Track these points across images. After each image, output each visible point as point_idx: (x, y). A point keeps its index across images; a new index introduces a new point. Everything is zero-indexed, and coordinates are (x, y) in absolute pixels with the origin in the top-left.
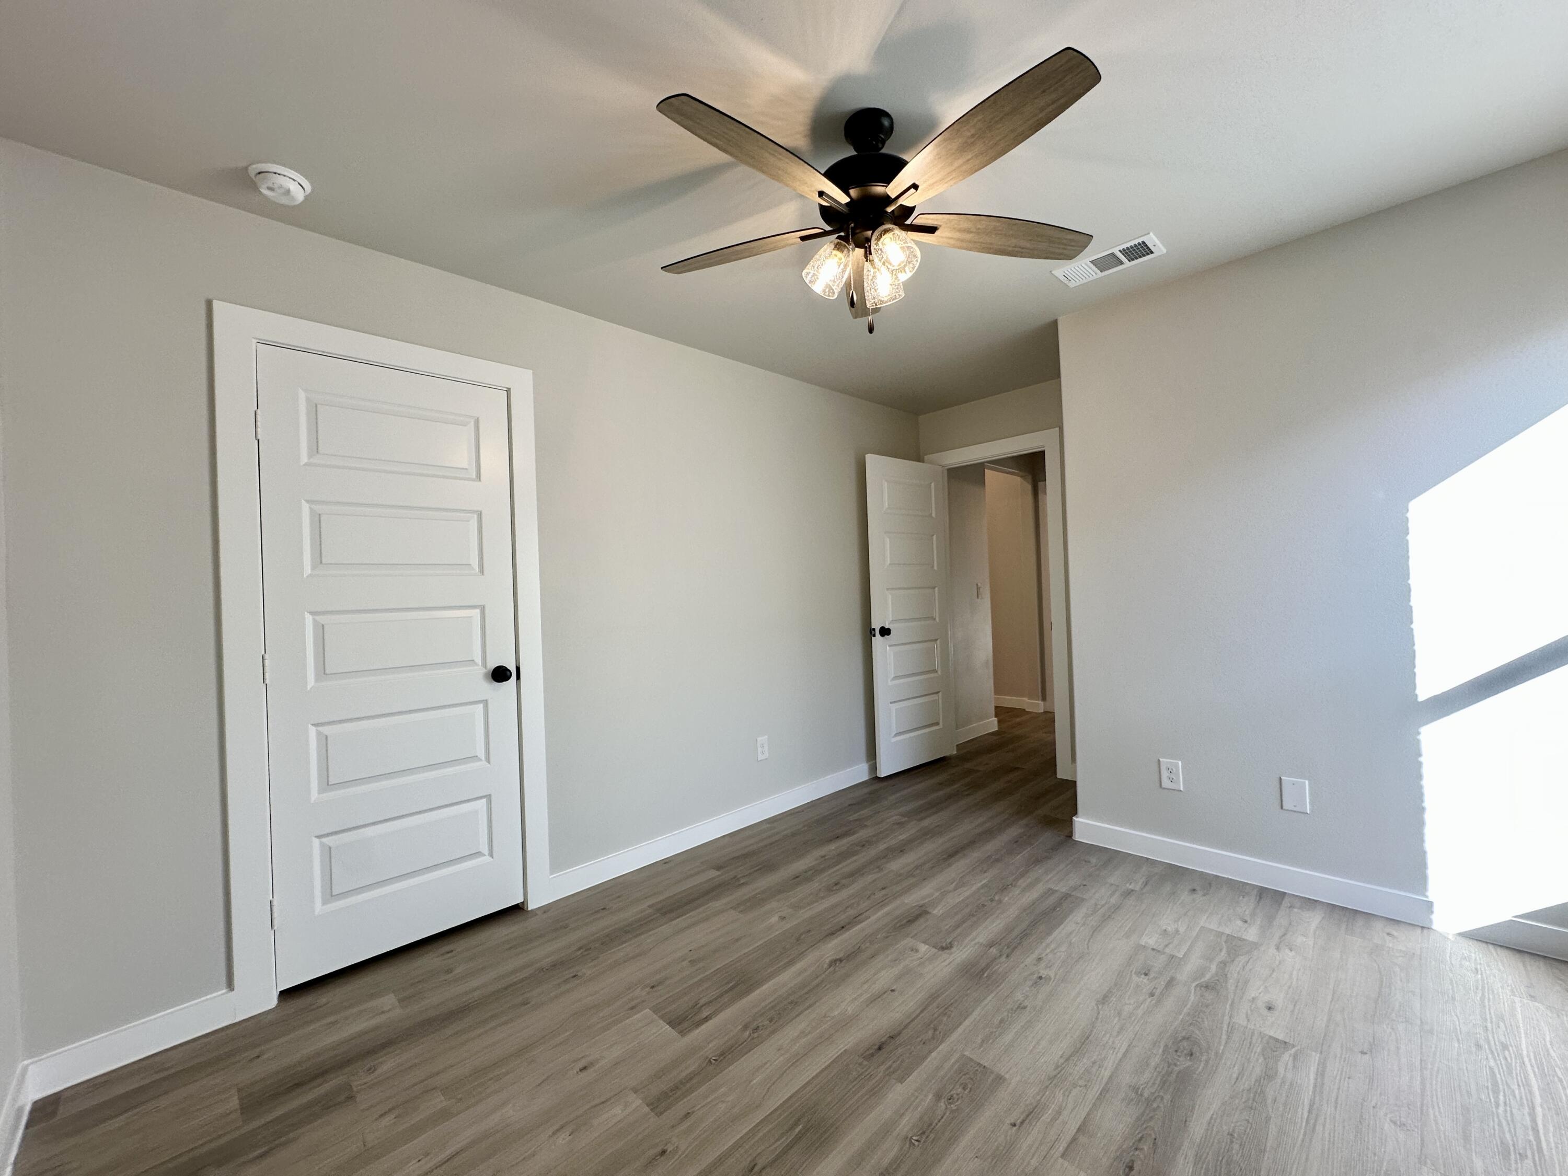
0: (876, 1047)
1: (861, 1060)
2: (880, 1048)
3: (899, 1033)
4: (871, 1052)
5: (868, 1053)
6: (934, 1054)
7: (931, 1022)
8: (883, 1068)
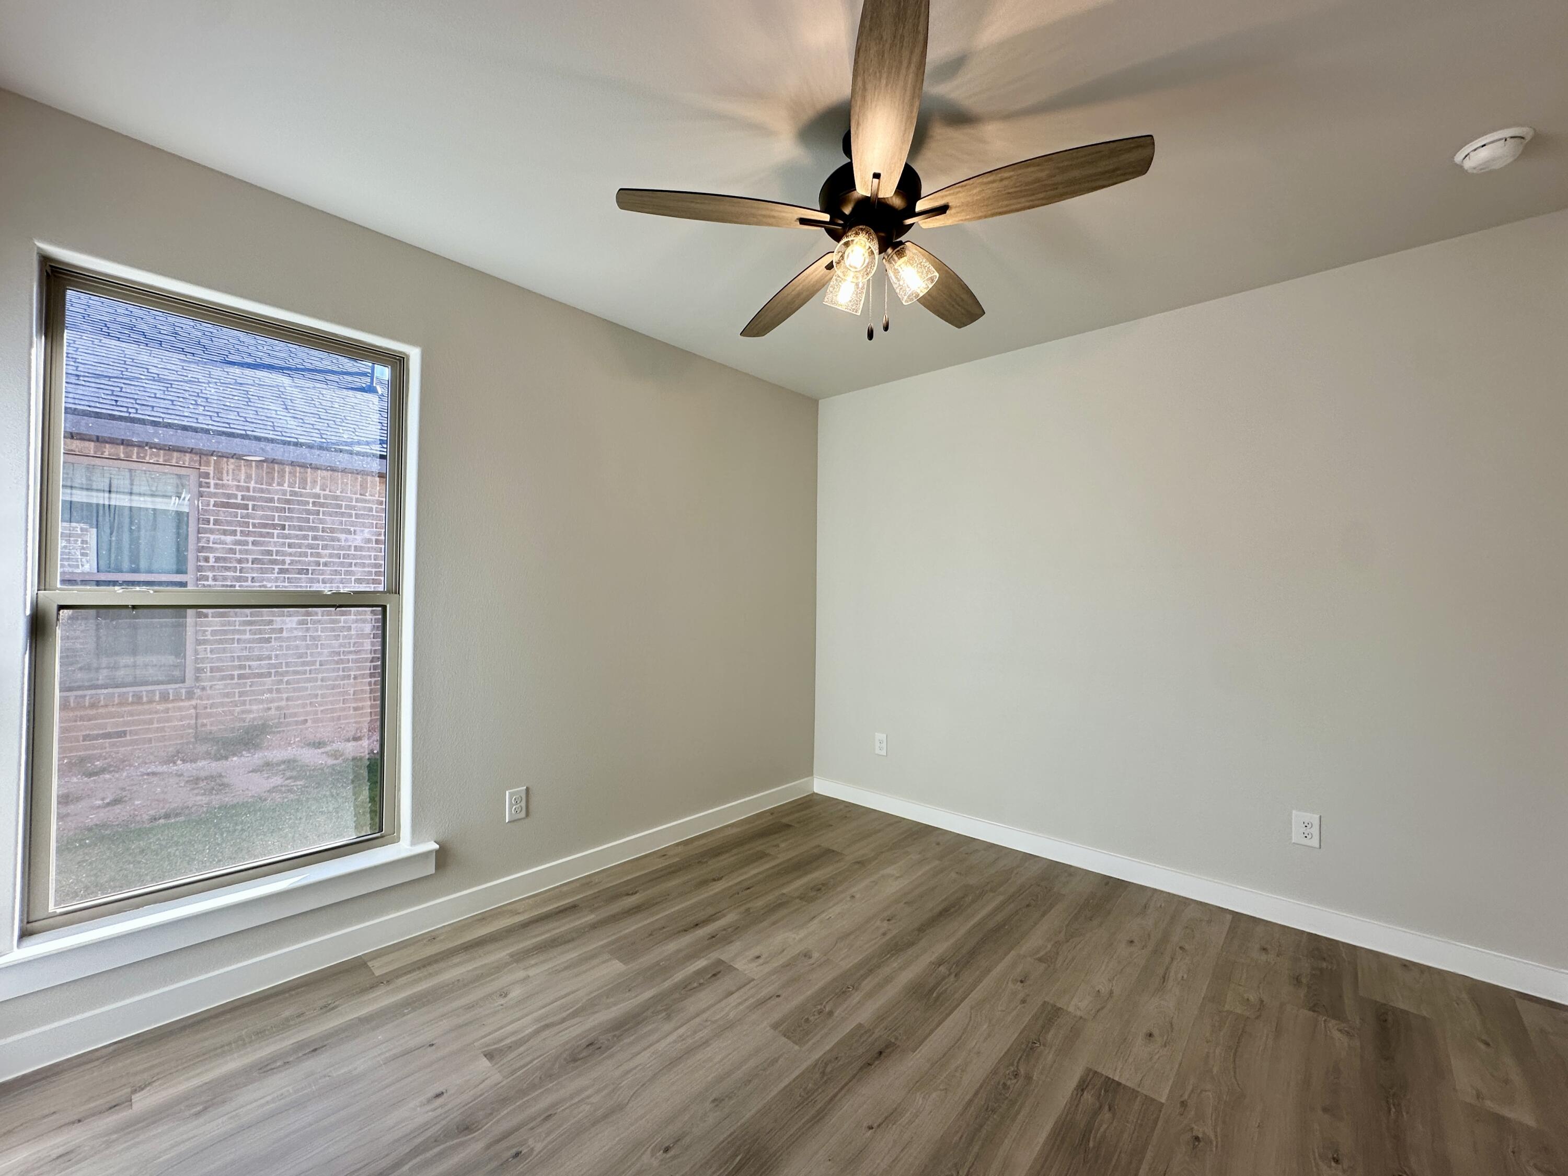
0: (884, 1054)
1: (898, 1043)
2: (881, 1053)
3: (861, 1069)
4: (889, 1050)
5: (891, 1049)
6: (828, 1048)
7: (826, 1082)
8: (875, 1036)
